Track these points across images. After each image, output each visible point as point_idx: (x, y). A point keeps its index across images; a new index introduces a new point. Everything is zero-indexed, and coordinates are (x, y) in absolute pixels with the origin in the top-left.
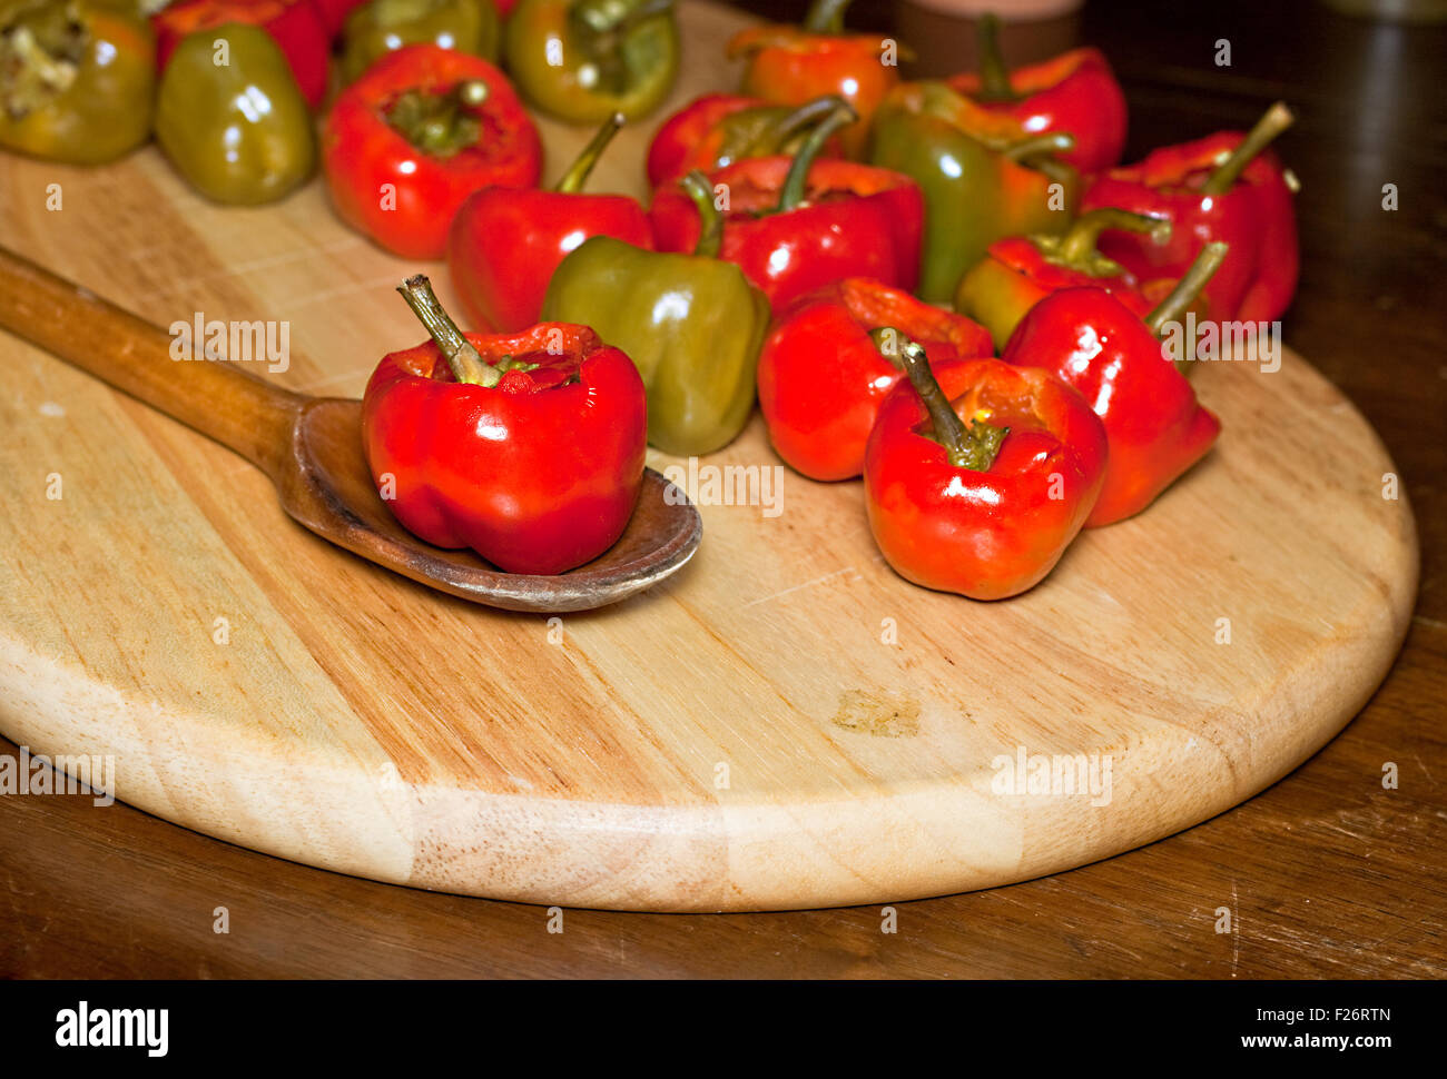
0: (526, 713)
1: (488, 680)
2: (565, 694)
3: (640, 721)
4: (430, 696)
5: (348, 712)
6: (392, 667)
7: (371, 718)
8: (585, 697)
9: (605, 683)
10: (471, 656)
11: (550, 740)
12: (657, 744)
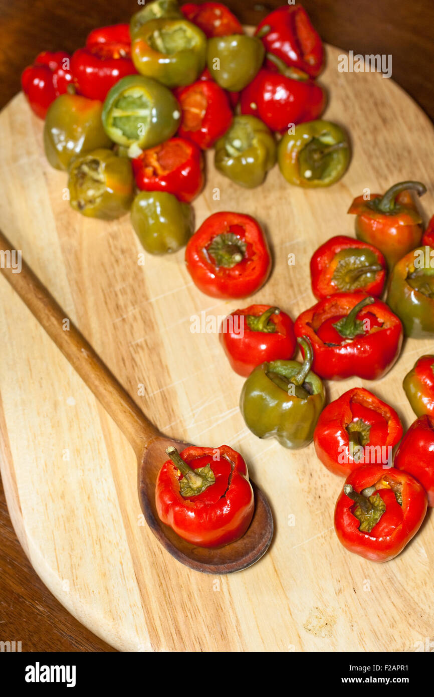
0: (200, 612)
1: (191, 591)
2: (215, 602)
3: (237, 621)
4: (169, 599)
5: (140, 606)
6: (160, 580)
7: (148, 612)
8: (222, 605)
9: (230, 596)
10: (188, 575)
11: (205, 629)
12: (240, 635)
